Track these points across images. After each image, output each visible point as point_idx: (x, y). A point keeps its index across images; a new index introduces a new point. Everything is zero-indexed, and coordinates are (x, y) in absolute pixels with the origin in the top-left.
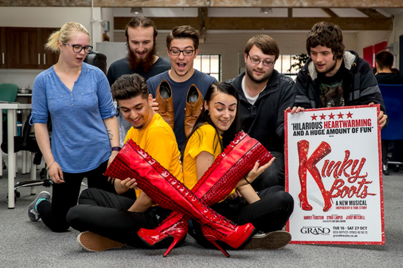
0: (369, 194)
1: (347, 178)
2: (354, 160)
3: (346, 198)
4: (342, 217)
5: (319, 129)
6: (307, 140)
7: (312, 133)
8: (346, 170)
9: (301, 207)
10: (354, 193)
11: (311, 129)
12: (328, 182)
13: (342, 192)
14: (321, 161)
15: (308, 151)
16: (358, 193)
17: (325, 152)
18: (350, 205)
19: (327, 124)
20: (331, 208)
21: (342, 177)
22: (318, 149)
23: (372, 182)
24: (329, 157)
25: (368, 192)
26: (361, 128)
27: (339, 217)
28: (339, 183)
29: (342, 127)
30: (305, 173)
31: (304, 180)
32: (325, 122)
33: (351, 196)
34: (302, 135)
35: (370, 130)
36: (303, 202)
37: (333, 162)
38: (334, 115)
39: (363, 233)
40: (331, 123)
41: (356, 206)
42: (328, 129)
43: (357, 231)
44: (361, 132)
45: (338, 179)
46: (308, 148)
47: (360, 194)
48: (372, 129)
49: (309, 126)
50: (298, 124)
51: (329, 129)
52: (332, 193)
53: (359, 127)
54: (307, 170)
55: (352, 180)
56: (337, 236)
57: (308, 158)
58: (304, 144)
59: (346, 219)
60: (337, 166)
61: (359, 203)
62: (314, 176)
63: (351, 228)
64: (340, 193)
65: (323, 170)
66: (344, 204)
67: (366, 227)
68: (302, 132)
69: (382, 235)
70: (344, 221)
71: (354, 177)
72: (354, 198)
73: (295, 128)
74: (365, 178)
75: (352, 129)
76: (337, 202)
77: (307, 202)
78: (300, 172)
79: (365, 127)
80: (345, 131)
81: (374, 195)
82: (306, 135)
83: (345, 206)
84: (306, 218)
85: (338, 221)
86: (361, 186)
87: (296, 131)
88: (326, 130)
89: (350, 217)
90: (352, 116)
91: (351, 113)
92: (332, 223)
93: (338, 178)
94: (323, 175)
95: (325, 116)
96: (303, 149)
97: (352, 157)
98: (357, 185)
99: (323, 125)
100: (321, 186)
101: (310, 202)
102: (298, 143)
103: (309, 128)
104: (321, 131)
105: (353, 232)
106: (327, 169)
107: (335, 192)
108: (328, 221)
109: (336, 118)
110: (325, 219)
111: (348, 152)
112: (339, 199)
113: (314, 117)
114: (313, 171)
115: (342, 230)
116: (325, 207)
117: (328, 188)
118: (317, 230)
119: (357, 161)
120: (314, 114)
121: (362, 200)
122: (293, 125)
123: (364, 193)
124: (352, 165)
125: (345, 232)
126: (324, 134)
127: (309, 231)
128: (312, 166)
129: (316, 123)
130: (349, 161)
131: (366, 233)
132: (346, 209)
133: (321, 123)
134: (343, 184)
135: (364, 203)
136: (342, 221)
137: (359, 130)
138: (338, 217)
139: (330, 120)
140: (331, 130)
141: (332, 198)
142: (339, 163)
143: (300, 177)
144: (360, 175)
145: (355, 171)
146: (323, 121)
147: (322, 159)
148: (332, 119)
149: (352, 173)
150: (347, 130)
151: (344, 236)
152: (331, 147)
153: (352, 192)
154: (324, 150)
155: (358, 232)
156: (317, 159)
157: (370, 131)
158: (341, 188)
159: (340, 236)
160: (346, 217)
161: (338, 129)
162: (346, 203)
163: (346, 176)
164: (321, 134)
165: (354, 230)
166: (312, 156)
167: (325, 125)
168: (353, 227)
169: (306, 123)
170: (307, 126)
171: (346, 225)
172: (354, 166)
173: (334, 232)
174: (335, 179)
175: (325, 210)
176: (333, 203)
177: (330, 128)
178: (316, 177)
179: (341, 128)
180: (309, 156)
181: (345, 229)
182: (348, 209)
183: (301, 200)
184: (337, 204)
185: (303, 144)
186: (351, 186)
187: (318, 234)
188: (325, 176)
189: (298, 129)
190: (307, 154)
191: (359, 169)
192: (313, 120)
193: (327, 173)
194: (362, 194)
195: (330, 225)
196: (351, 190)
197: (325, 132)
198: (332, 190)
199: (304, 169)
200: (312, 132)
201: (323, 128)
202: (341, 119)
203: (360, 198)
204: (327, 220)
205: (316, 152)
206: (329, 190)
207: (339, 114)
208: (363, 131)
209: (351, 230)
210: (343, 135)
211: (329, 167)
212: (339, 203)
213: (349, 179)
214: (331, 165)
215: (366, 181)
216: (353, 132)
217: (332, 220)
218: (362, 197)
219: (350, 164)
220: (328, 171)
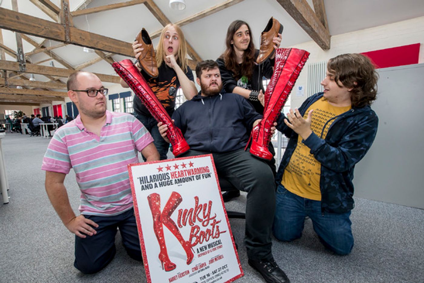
0: (222, 232)
1: (201, 223)
2: (203, 205)
3: (205, 243)
4: (205, 263)
5: (167, 180)
6: (158, 193)
7: (161, 185)
8: (199, 215)
9: (163, 269)
10: (210, 235)
11: (160, 181)
12: (185, 232)
13: (199, 237)
14: (174, 211)
15: (160, 204)
16: (212, 234)
17: (177, 202)
18: (209, 248)
19: (173, 175)
20: (194, 258)
21: (197, 223)
22: (170, 200)
23: (221, 220)
24: (182, 206)
25: (220, 231)
26: (203, 175)
28: (196, 230)
30: (161, 228)
31: (161, 237)
32: (171, 173)
33: (208, 239)
34: (150, 188)
35: (209, 175)
36: (165, 263)
37: (186, 210)
38: (178, 166)
39: (225, 272)
40: (177, 173)
41: (214, 247)
42: (175, 179)
43: (220, 272)
44: (203, 178)
45: (194, 226)
46: (160, 201)
48: (211, 175)
49: (157, 178)
50: (144, 177)
52: (191, 242)
53: (201, 174)
54: (163, 225)
55: (205, 223)
57: (162, 212)
58: (155, 198)
59: (209, 264)
60: (190, 213)
61: (215, 244)
62: (171, 229)
63: (215, 272)
64: (198, 240)
65: (178, 221)
66: (204, 249)
67: (226, 265)
68: (151, 185)
69: (239, 266)
71: (206, 220)
73: (142, 182)
74: (215, 219)
75: (196, 176)
76: (198, 249)
77: (169, 261)
78: (156, 229)
79: (205, 173)
80: (190, 179)
81: (225, 232)
82: (155, 187)
83: (205, 251)
84: (172, 280)
85: (203, 270)
86: (214, 227)
87: (144, 185)
88: (174, 180)
89: (211, 261)
90: (193, 165)
91: (192, 162)
92: (198, 274)
93: (193, 224)
94: (180, 226)
95: (170, 167)
96: (155, 203)
97: (201, 202)
98: (210, 227)
99: (170, 175)
100: (180, 238)
101: (172, 259)
102: (149, 198)
103: (157, 180)
104: (169, 181)
105: (218, 275)
106: (182, 219)
107: (194, 239)
108: (195, 274)
109: (181, 168)
110: (191, 272)
111: (197, 198)
112: (199, 246)
113: (160, 169)
114: (169, 224)
115: (209, 277)
116: (188, 260)
117: (186, 238)
119: (206, 205)
120: (160, 166)
121: (217, 240)
122: (139, 180)
123: (217, 233)
124: (202, 210)
125: (211, 279)
126: (173, 184)
128: (167, 219)
129: (163, 174)
130: (200, 206)
131: (228, 270)
132: (206, 254)
133: (167, 174)
134: (199, 230)
135: (219, 242)
136: (206, 268)
137: (201, 176)
138: (202, 265)
139: (175, 171)
140: (178, 180)
141: (193, 247)
142: (192, 210)
144: (211, 217)
145: (206, 214)
146: (169, 171)
147: (175, 209)
148: (177, 169)
149: (205, 217)
150: (192, 178)
152: (182, 196)
153: (208, 235)
154: (176, 200)
155: (222, 273)
156: (171, 210)
157: (210, 177)
158: (198, 235)
160: (208, 262)
161: (185, 178)
162: (206, 248)
163: (200, 221)
164: (169, 184)
165: (218, 273)
166: (165, 208)
167: (172, 176)
168: (216, 270)
169: (153, 176)
170: (154, 178)
171: (210, 271)
172: (205, 210)
174: (191, 227)
175: (189, 263)
176: (194, 252)
177: (177, 177)
178: (174, 229)
179: (186, 177)
180: (162, 209)
181: (211, 275)
182: (208, 253)
183: (162, 261)
184: (198, 252)
185: (153, 197)
186: (206, 229)
188: (182, 227)
189: (145, 183)
190: (159, 207)
191: (208, 211)
192: (159, 171)
193: (183, 223)
194: (216, 234)
195: (197, 277)
196: (207, 234)
197: (173, 182)
198: (191, 239)
199: (159, 224)
200: (161, 183)
201: (171, 179)
202: (185, 169)
203: (215, 239)
204: (193, 273)
205: (168, 204)
206: (188, 240)
207: (182, 164)
208: (204, 177)
209: (216, 274)
210: (190, 183)
211: (184, 217)
212: (199, 250)
213: (203, 224)
214: (185, 213)
215: (217, 221)
216: (197, 179)
217: (197, 271)
218: (217, 238)
219: (201, 209)
220: (183, 220)
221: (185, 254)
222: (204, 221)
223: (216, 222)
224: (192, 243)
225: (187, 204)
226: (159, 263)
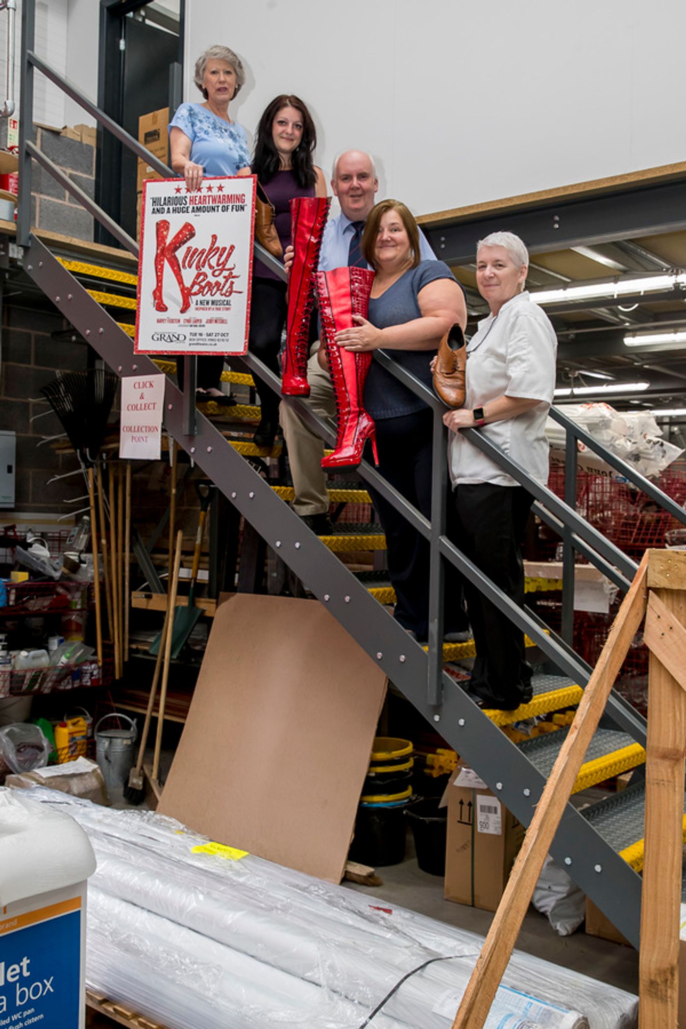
0: (236, 292)
1: (211, 271)
2: (221, 249)
3: (208, 297)
4: (201, 320)
5: (183, 205)
6: (168, 220)
7: (174, 210)
8: (211, 261)
9: (154, 307)
10: (218, 290)
11: (174, 206)
12: (189, 275)
13: (204, 288)
14: (182, 248)
15: (168, 235)
16: (222, 290)
17: (188, 237)
18: (211, 305)
19: (193, 200)
20: (190, 309)
21: (206, 269)
22: (181, 232)
23: (239, 276)
24: (192, 243)
25: (234, 290)
26: (233, 206)
27: (198, 320)
28: (202, 277)
29: (211, 204)
30: (162, 263)
31: (160, 272)
32: (190, 197)
33: (214, 294)
34: (162, 213)
35: (242, 208)
36: (157, 301)
37: (196, 250)
39: (223, 340)
40: (197, 198)
41: (218, 306)
43: (217, 338)
44: (232, 210)
45: (201, 272)
46: (168, 231)
47: (224, 291)
48: (245, 208)
49: (172, 201)
50: (158, 198)
51: (195, 206)
53: (231, 205)
54: (166, 259)
55: (217, 273)
56: (193, 344)
57: (168, 244)
58: (164, 225)
59: (207, 322)
60: (201, 255)
61: (222, 303)
62: (172, 268)
63: (210, 335)
64: (202, 290)
65: (183, 260)
66: (205, 304)
67: (228, 334)
68: (163, 210)
70: (204, 326)
71: (219, 270)
72: (218, 297)
73: (155, 204)
74: (233, 271)
75: (223, 207)
76: (197, 301)
77: (162, 301)
78: (156, 262)
79: (237, 204)
80: (213, 209)
81: (240, 292)
82: (167, 213)
83: (206, 306)
84: (159, 321)
85: (196, 326)
86: (227, 281)
87: (156, 208)
88: (191, 207)
89: (210, 321)
90: (223, 189)
91: (222, 185)
92: (189, 328)
93: (201, 270)
94: (184, 266)
96: (163, 232)
97: (219, 244)
98: (221, 280)
99: (188, 200)
100: (180, 281)
101: (166, 301)
102: (157, 224)
103: (172, 204)
104: (185, 208)
105: (212, 340)
106: (188, 258)
107: (196, 288)
108: (185, 326)
109: (204, 192)
110: (182, 322)
111: (214, 237)
112: (199, 297)
113: (178, 190)
114: (172, 261)
115: (200, 337)
116: (182, 308)
117: (188, 283)
118: (171, 336)
119: (224, 249)
120: (179, 186)
121: (227, 299)
122: (152, 200)
123: (229, 290)
125: (202, 340)
126: (189, 212)
127: (162, 337)
128: (172, 254)
129: (180, 197)
130: (216, 249)
131: (227, 340)
132: (207, 310)
133: (186, 198)
134: (205, 278)
135: (228, 303)
136: (200, 326)
137: (230, 208)
139: (196, 195)
140: (197, 207)
141: (192, 297)
142: (203, 251)
143: (156, 268)
144: (226, 267)
145: (221, 262)
146: (188, 195)
147: (183, 245)
148: (199, 193)
149: (218, 265)
150: (216, 208)
151: (201, 344)
152: (195, 230)
153: (215, 289)
154: (188, 233)
155: (218, 340)
156: (178, 245)
157: (243, 210)
158: (203, 284)
159: (197, 344)
161: (206, 206)
162: (208, 303)
163: (210, 268)
164: (185, 212)
165: (213, 337)
166: (172, 241)
167: (191, 200)
168: (212, 334)
169: (169, 198)
170: (168, 201)
171: (204, 330)
172: (221, 255)
173: (190, 340)
174: (197, 272)
175: (183, 311)
176: (192, 303)
177: (197, 204)
178: (176, 268)
179: (209, 205)
180: (168, 241)
181: (203, 336)
182: (209, 310)
183: (155, 299)
184: (197, 304)
185: (162, 225)
186: (216, 281)
187: (171, 341)
188: (186, 268)
189: (158, 205)
190: (166, 237)
191: (226, 259)
192: (176, 193)
193: (188, 264)
194: (227, 292)
195: (187, 331)
196: (215, 287)
197: (190, 210)
198: (192, 286)
199: (161, 258)
201: (188, 205)
202: (210, 193)
203: (224, 296)
204: (184, 324)
205: (177, 236)
206: (189, 286)
207: (208, 186)
208: (234, 210)
209: (210, 337)
210: (212, 214)
211: (192, 257)
212: (199, 302)
213: (214, 272)
214: (194, 253)
215: (233, 275)
216: (223, 211)
217: (189, 324)
218: (226, 296)
219: (216, 253)
220: (190, 261)
221: (181, 300)
222: (216, 270)
223: (231, 276)
224: (193, 291)
225: (200, 242)
226: (151, 299)
